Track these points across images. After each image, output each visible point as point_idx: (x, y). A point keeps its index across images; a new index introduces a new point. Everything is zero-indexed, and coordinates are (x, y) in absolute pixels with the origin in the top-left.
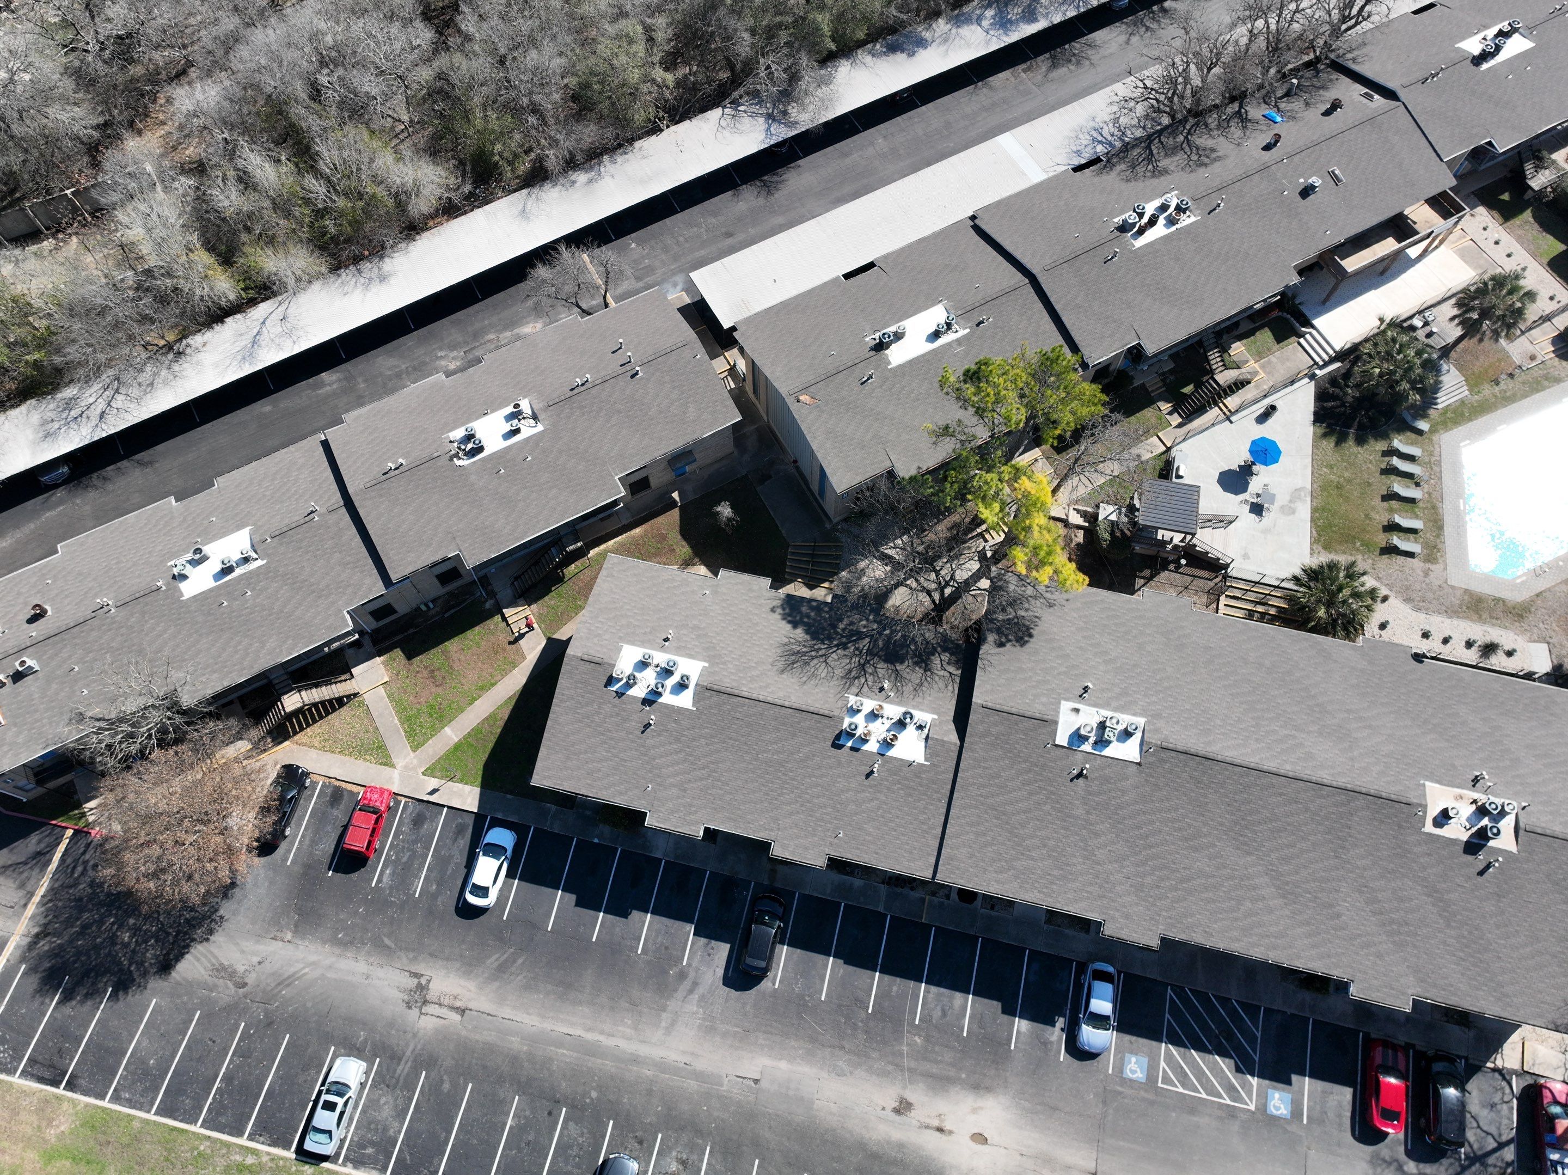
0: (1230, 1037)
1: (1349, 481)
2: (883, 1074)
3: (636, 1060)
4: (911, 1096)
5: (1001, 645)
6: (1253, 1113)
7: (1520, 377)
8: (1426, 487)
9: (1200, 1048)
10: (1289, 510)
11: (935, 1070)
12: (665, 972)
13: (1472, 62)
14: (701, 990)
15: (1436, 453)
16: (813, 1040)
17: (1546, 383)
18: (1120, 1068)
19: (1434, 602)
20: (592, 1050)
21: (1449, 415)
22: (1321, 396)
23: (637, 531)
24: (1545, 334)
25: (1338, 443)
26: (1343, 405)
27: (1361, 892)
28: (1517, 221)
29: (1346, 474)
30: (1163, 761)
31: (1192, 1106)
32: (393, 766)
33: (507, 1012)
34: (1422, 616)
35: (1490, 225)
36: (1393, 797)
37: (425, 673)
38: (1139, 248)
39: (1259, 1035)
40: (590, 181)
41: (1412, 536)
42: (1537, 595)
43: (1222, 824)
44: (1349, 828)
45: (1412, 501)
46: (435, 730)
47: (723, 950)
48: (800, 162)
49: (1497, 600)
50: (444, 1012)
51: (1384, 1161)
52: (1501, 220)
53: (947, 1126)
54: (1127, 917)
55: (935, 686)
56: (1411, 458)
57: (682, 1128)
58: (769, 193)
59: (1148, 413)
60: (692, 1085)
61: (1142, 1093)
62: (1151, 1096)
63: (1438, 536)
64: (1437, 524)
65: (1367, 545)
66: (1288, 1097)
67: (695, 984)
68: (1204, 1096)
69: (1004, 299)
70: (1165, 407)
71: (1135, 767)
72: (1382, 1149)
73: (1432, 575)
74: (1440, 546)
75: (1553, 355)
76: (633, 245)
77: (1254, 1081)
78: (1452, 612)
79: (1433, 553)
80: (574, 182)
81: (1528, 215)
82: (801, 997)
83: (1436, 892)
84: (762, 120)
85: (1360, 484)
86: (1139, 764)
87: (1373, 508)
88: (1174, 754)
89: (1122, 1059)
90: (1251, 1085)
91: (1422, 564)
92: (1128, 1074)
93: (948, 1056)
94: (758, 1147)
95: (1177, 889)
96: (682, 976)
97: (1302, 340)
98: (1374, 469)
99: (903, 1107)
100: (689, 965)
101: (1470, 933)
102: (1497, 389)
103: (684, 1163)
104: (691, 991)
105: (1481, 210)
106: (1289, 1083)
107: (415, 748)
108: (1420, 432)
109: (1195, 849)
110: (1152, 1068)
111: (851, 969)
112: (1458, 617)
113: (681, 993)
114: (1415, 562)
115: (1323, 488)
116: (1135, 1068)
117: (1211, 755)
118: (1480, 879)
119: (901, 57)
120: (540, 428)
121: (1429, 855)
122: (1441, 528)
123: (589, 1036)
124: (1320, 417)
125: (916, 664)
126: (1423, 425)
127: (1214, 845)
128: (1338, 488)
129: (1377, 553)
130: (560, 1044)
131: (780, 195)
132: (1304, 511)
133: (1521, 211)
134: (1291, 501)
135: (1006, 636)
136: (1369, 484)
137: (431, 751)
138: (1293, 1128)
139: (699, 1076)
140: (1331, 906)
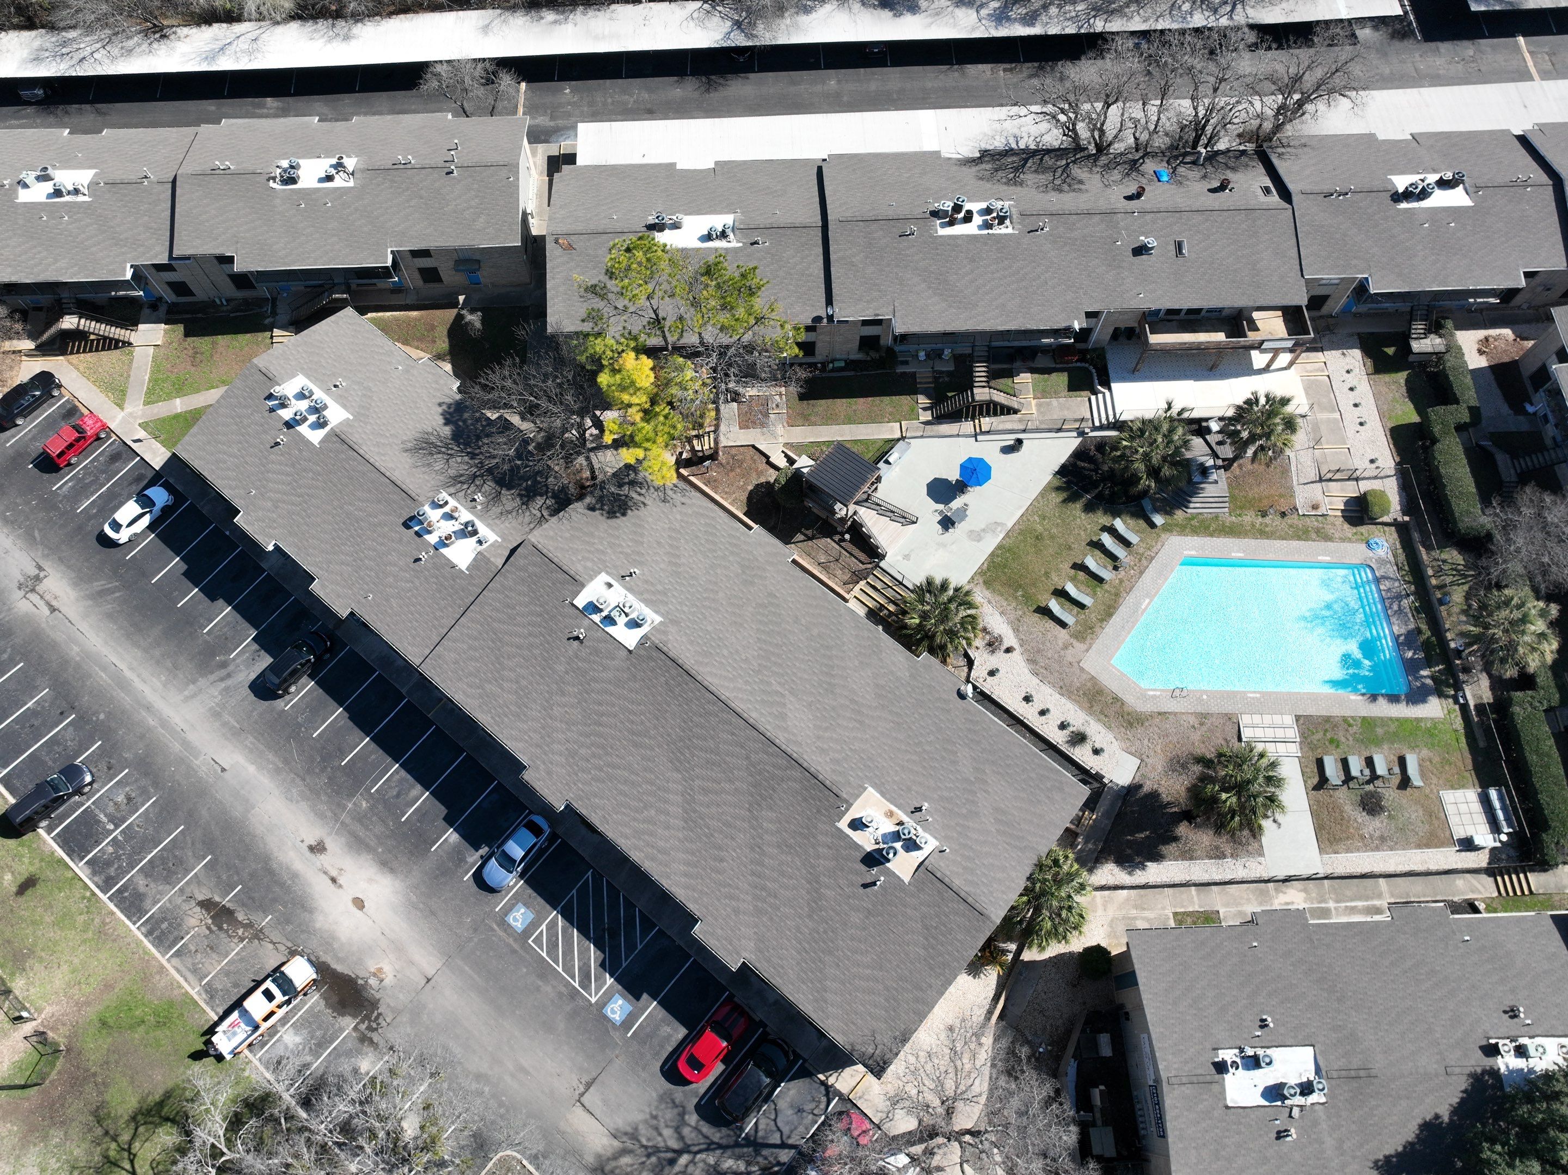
0: (614, 935)
1: (1052, 537)
2: (321, 816)
3: (149, 708)
4: (329, 844)
5: (592, 509)
6: (591, 1004)
7: (1292, 519)
8: (1122, 573)
9: (584, 931)
10: (976, 536)
11: (361, 833)
12: (213, 655)
13: (1392, 196)
14: (229, 682)
15: (1155, 550)
16: (286, 761)
17: (1314, 536)
18: (508, 909)
19: (1056, 674)
20: (123, 684)
21: (1194, 522)
22: (1079, 454)
23: (414, 314)
24: (1342, 490)
25: (1064, 501)
26: (1096, 471)
27: (752, 849)
28: (1386, 378)
29: (1054, 531)
30: (651, 658)
31: (544, 971)
32: (122, 409)
33: (84, 626)
34: (1035, 681)
35: (1356, 371)
36: (827, 783)
37: (191, 352)
38: (941, 237)
39: (639, 947)
40: (555, 22)
41: (1076, 609)
42: (1159, 714)
43: (669, 735)
44: (774, 790)
45: (1100, 580)
46: (169, 397)
47: (266, 661)
48: (752, 76)
49: (1116, 699)
50: (41, 604)
51: (673, 1102)
52: (1371, 370)
53: (341, 880)
54: (549, 773)
55: (520, 519)
56: (1126, 543)
57: (146, 774)
58: (708, 91)
59: (905, 400)
60: (176, 747)
61: (511, 941)
62: (516, 946)
63: (1102, 620)
64: (1109, 612)
65: (1027, 598)
66: (629, 1008)
67: (229, 676)
68: (560, 970)
69: (789, 232)
70: (923, 400)
71: (626, 653)
72: (679, 1092)
73: (1070, 651)
74: (1097, 629)
75: (1339, 514)
76: (568, 91)
77: (610, 981)
78: (1066, 690)
79: (1085, 633)
80: (542, 18)
81: (1401, 377)
82: (299, 726)
83: (817, 882)
84: (729, 24)
85: (1060, 545)
86: (630, 652)
87: (1058, 570)
88: (663, 657)
89: (514, 905)
90: (605, 983)
91: (1067, 637)
92: (510, 919)
93: (379, 829)
94: (191, 818)
95: (601, 770)
96: (224, 665)
97: (1093, 398)
98: (1085, 538)
99: (318, 848)
100: (234, 659)
101: (825, 932)
102: (1260, 519)
103: (129, 799)
104: (222, 679)
105: (1357, 353)
106: (638, 998)
107: (146, 403)
108: (1152, 525)
109: (636, 745)
110: (533, 925)
111: (351, 724)
112: (1069, 698)
113: (212, 677)
114: (1063, 633)
115: (1022, 532)
116: (519, 918)
117: (693, 672)
118: (861, 890)
119: (887, 14)
120: (351, 184)
121: (829, 847)
122: (1110, 615)
123: (128, 674)
124: (1063, 471)
125: (520, 495)
126: (1158, 520)
127: (653, 749)
128: (1037, 538)
129: (1032, 609)
130: (104, 669)
131: (715, 96)
132: (991, 543)
133: (1397, 370)
134: (983, 530)
135: (603, 505)
136: (1070, 548)
137: (155, 411)
138: (616, 1035)
139: (186, 744)
140: (720, 848)
